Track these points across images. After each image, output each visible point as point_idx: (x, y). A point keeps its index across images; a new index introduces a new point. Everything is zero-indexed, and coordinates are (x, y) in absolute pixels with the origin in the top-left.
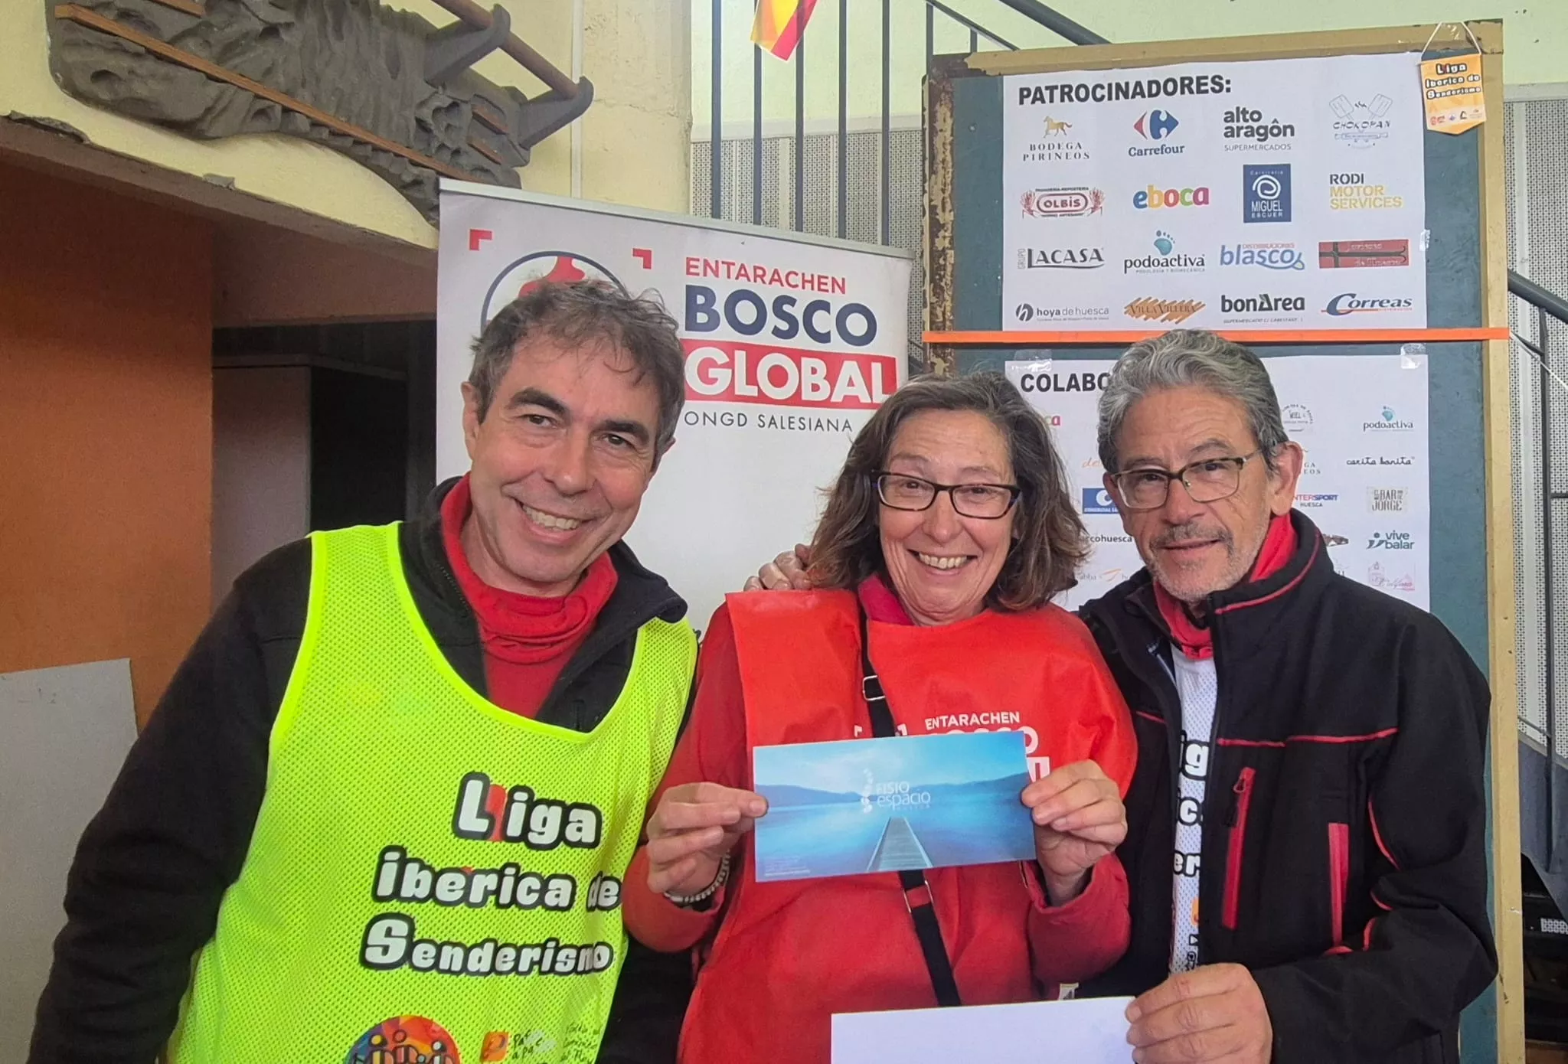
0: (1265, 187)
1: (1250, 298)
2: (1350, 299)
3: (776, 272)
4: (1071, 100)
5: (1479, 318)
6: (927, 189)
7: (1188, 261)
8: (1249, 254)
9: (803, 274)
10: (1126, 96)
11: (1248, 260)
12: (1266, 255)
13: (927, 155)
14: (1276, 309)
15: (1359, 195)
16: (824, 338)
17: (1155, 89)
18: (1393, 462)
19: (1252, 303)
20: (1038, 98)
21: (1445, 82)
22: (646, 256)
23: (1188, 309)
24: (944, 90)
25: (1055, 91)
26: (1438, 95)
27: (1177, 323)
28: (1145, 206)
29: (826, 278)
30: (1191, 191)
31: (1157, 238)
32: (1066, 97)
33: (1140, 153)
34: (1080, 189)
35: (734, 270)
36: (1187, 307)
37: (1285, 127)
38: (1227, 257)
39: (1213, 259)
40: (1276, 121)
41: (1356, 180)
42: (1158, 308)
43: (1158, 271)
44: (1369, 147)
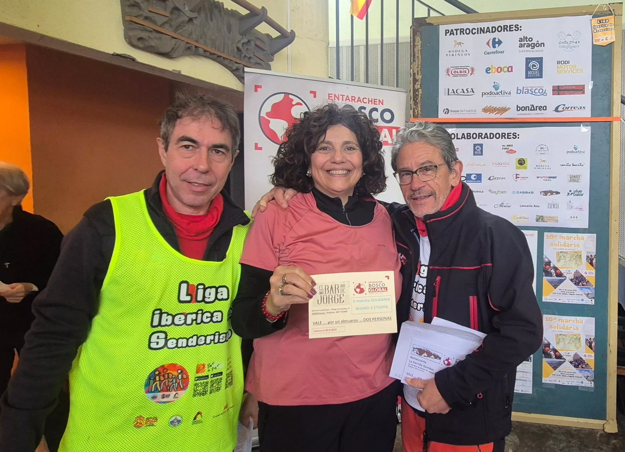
0: (534, 66)
1: (527, 106)
2: (563, 106)
3: (359, 98)
4: (464, 34)
5: (610, 113)
6: (412, 67)
7: (505, 93)
8: (527, 90)
9: (369, 99)
10: (484, 33)
11: (526, 92)
12: (533, 90)
13: (412, 55)
14: (536, 110)
15: (567, 68)
16: (376, 121)
17: (494, 30)
18: (577, 165)
19: (527, 108)
20: (452, 33)
21: (600, 26)
22: (314, 93)
23: (504, 110)
24: (418, 31)
25: (458, 31)
26: (598, 31)
27: (500, 115)
28: (490, 73)
29: (377, 100)
30: (506, 67)
31: (494, 84)
32: (462, 33)
33: (488, 53)
34: (466, 67)
35: (345, 98)
37: (541, 44)
38: (519, 91)
39: (514, 92)
40: (538, 41)
41: (566, 63)
42: (494, 110)
43: (494, 96)
44: (571, 51)
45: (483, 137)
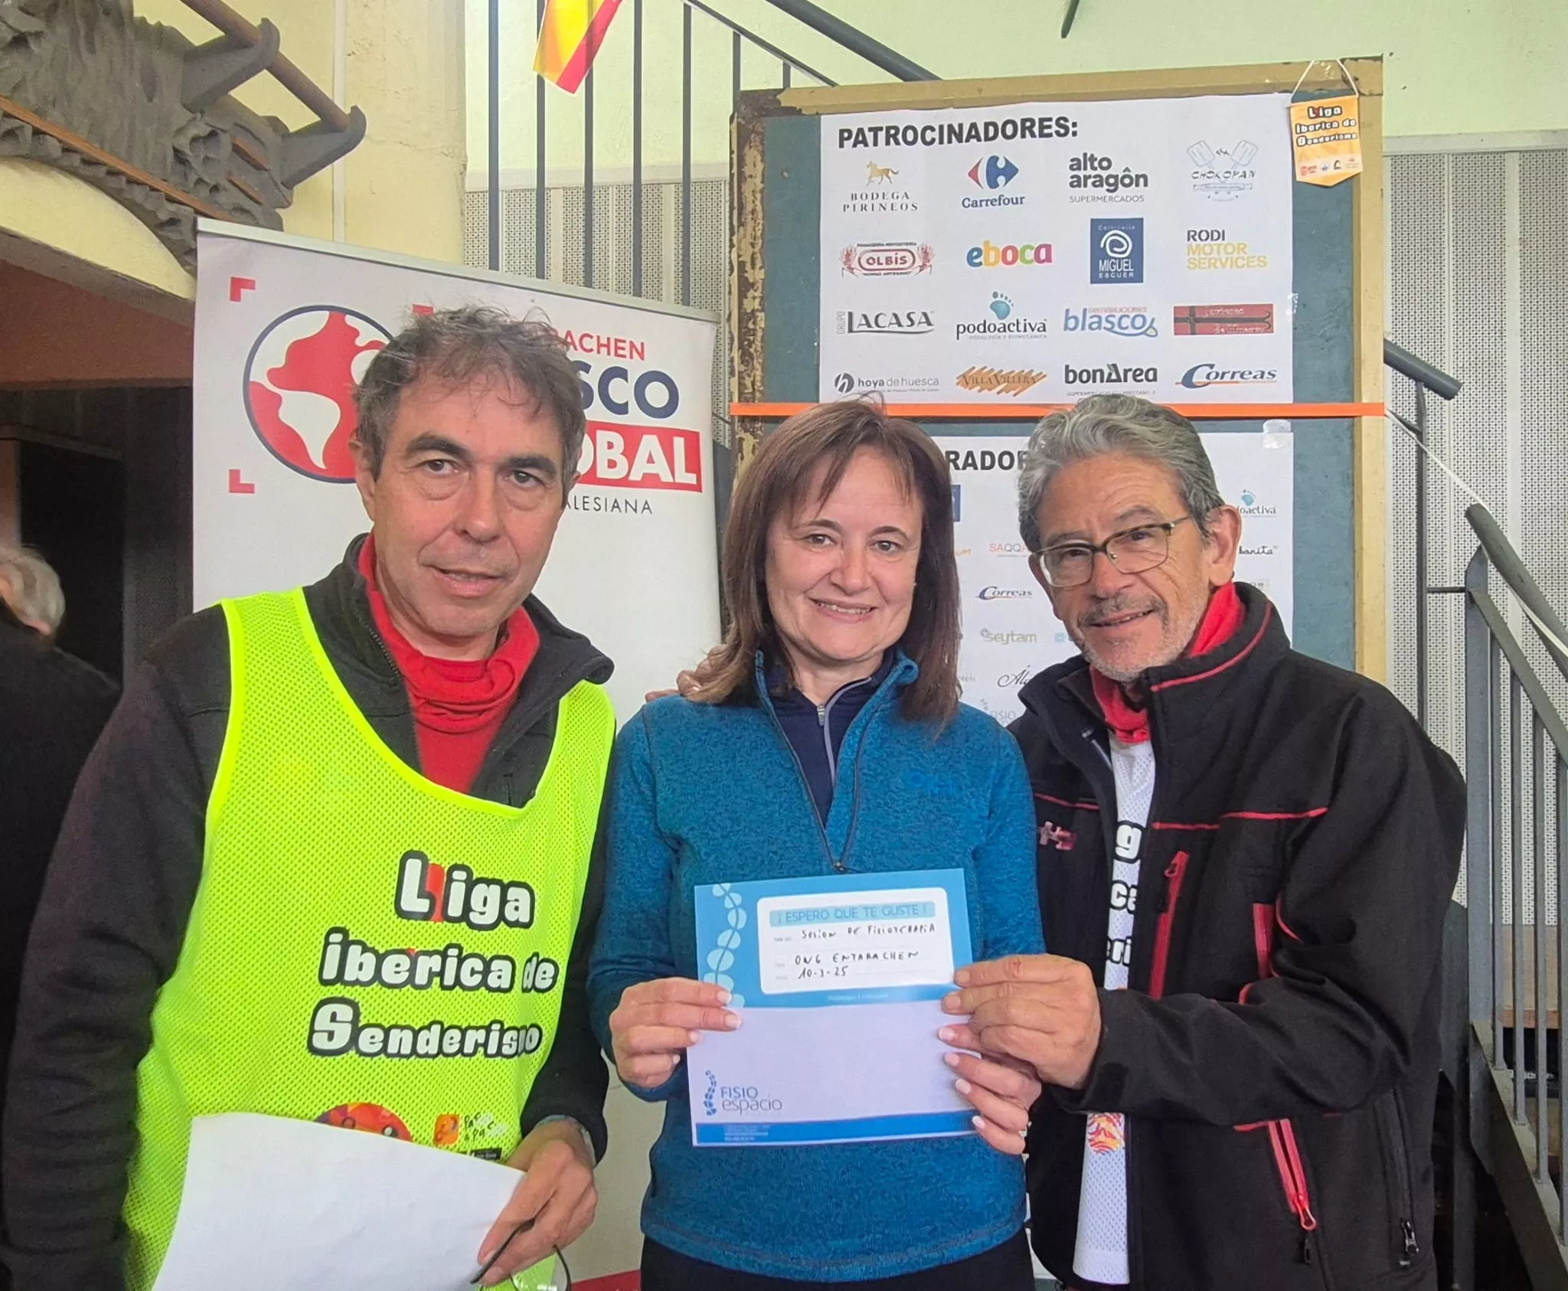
1: (1096, 368)
2: (1208, 370)
4: (897, 143)
5: (1352, 393)
6: (735, 241)
7: (1028, 327)
8: (1096, 319)
9: (598, 337)
10: (960, 140)
11: (1094, 326)
12: (1115, 320)
13: (736, 205)
14: (1126, 380)
15: (1219, 253)
16: (622, 409)
17: (993, 131)
18: (1253, 551)
19: (1098, 374)
20: (860, 140)
21: (1317, 127)
23: (1026, 380)
24: (752, 130)
25: (879, 133)
26: (1309, 142)
27: (1015, 395)
28: (980, 264)
29: (624, 341)
30: (1031, 247)
31: (994, 300)
32: (892, 140)
33: (975, 204)
34: (907, 244)
36: (1026, 377)
37: (1138, 177)
38: (1072, 322)
39: (1055, 323)
40: (1127, 169)
41: (1215, 237)
42: (994, 381)
43: (993, 337)
44: (1231, 200)
45: (960, 462)
